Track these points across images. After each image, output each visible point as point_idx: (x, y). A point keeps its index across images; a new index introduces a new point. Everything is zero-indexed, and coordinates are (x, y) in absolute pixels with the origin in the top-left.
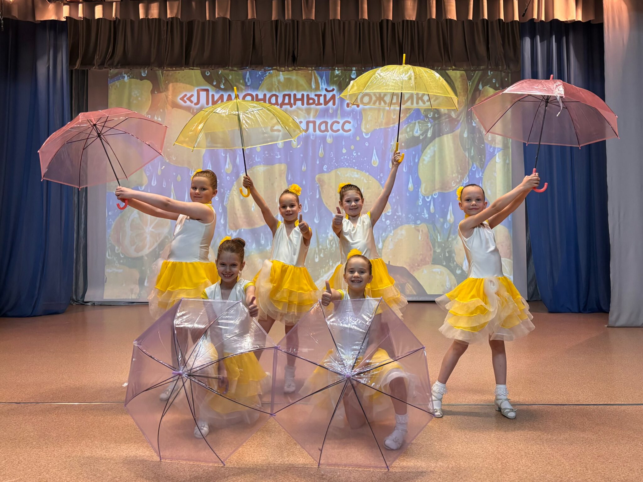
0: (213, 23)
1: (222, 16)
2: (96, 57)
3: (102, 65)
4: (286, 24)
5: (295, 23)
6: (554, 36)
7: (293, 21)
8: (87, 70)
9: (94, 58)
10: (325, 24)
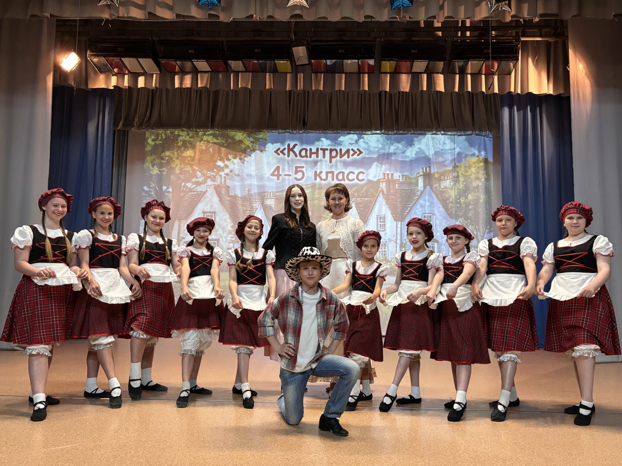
0: (236, 92)
1: (244, 86)
2: (136, 120)
3: (140, 126)
4: (298, 94)
5: (306, 93)
6: (529, 107)
7: (304, 91)
8: (128, 130)
9: (134, 121)
10: (332, 94)
